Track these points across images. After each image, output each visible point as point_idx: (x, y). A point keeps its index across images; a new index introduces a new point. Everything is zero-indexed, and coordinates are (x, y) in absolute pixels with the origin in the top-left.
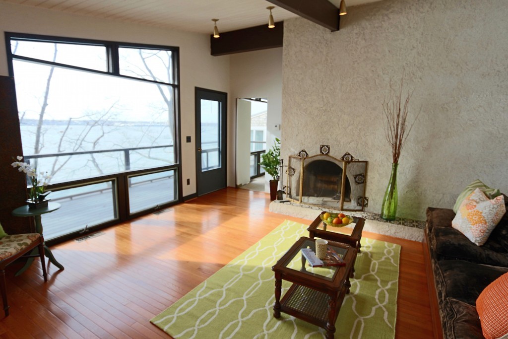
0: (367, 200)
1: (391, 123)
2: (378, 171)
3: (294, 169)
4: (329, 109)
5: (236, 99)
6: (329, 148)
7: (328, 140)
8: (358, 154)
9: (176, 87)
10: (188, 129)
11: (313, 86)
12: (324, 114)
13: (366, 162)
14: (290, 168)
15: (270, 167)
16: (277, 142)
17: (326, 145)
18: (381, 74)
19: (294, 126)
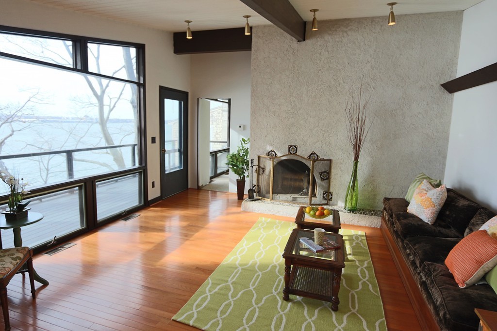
0: (332, 195)
1: (352, 124)
2: (340, 168)
3: (262, 168)
4: (296, 112)
5: (198, 99)
6: (297, 148)
7: (296, 140)
8: (322, 153)
9: (141, 86)
10: (153, 130)
11: (281, 90)
12: (291, 116)
13: (330, 161)
14: (259, 166)
15: (237, 167)
16: (243, 143)
17: (294, 145)
18: (342, 83)
19: (263, 127)
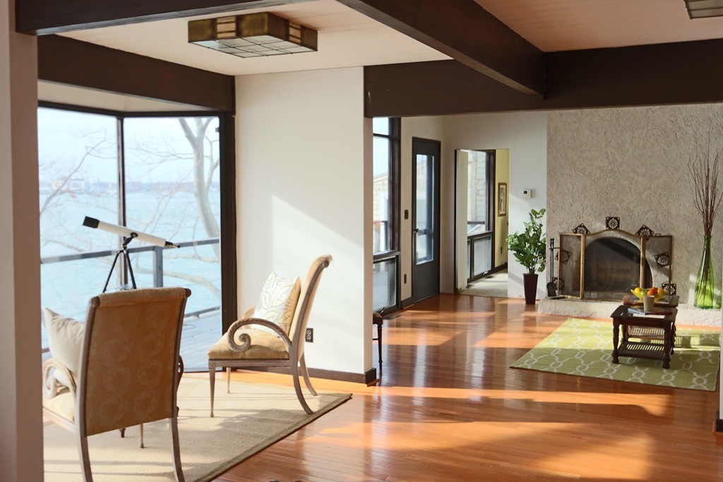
0: (675, 288)
1: (700, 186)
2: (686, 248)
3: (567, 252)
4: (616, 169)
5: (456, 151)
6: (619, 221)
7: (617, 209)
8: (658, 227)
10: (405, 204)
11: (593, 138)
12: (609, 175)
13: (670, 237)
14: (562, 250)
16: (534, 216)
17: (615, 216)
18: (683, 125)
19: (567, 191)
